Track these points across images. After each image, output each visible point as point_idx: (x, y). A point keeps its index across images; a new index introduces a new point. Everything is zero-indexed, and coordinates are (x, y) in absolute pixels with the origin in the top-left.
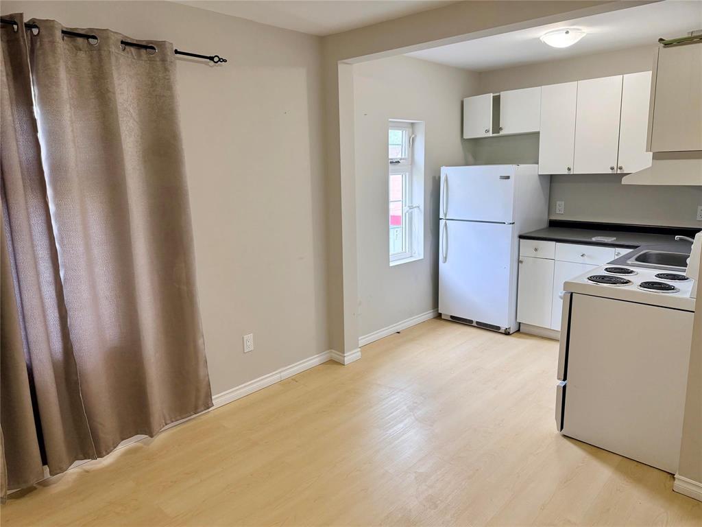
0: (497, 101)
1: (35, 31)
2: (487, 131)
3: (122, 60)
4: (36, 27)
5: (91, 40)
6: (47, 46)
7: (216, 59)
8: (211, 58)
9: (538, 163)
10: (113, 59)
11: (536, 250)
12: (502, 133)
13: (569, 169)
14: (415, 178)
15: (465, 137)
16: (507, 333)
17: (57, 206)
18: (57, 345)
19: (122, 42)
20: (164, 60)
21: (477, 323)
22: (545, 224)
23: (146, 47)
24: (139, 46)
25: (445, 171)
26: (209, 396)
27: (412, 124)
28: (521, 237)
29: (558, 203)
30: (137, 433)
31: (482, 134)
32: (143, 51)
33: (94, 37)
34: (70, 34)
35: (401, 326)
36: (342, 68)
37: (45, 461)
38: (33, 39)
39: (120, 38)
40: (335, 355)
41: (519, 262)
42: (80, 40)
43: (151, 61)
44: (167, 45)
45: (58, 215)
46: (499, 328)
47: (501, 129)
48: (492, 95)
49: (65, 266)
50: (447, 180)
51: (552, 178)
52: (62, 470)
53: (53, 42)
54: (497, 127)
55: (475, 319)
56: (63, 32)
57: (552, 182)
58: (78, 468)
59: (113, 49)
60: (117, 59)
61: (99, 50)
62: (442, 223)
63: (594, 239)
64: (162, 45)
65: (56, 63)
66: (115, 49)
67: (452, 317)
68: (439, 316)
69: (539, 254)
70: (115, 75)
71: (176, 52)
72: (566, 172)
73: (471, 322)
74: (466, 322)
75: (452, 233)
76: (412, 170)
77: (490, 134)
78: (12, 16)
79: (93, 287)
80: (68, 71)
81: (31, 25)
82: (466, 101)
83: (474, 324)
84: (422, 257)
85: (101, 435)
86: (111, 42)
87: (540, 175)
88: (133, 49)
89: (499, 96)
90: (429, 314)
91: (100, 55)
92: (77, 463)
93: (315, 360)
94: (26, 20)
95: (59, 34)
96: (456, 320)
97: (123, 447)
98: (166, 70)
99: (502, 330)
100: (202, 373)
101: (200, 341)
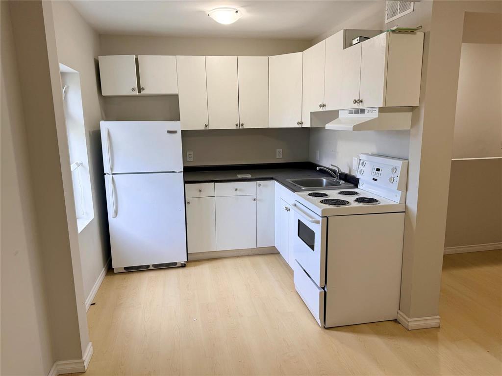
0: (137, 64)
2: (133, 89)
9: (179, 120)
11: (200, 191)
12: (144, 93)
13: (206, 126)
16: (183, 266)
21: (154, 266)
25: (105, 125)
28: (186, 182)
29: (188, 152)
31: (130, 92)
40: (63, 367)
41: (187, 203)
46: (175, 264)
47: (142, 89)
48: (134, 56)
54: (139, 87)
55: (151, 263)
57: (183, 136)
62: (108, 179)
67: (125, 268)
69: (203, 194)
72: (203, 128)
73: (148, 266)
74: (144, 269)
77: (137, 93)
83: (151, 268)
84: (93, 217)
89: (138, 58)
96: (131, 271)
99: (179, 264)
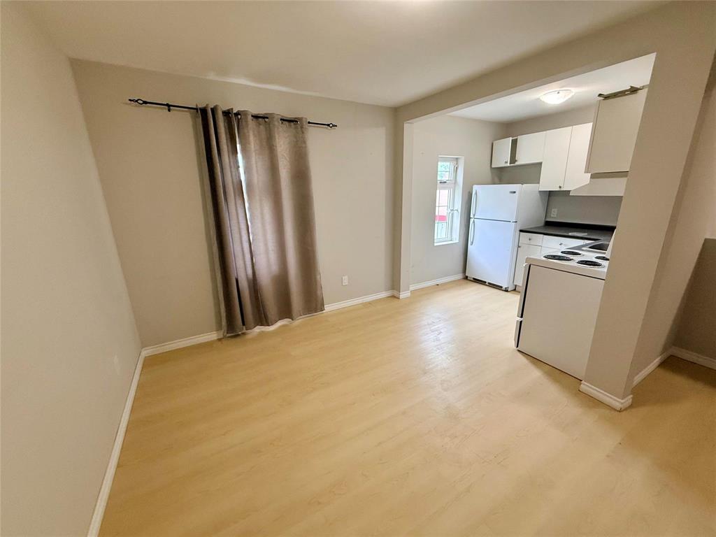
0: (514, 143)
1: (239, 117)
2: (506, 162)
3: (281, 129)
4: (240, 115)
5: (267, 120)
6: (244, 123)
7: (331, 125)
8: (328, 125)
9: (539, 183)
10: (276, 129)
11: (530, 239)
12: (517, 163)
13: (560, 187)
14: (456, 191)
15: (493, 166)
16: (506, 291)
17: (249, 204)
18: (250, 272)
19: (281, 119)
20: (302, 127)
21: (489, 283)
22: (542, 223)
23: (292, 121)
24: (290, 121)
25: (475, 188)
26: (323, 305)
27: (457, 158)
28: (521, 231)
29: (553, 210)
30: (286, 318)
31: (503, 165)
32: (292, 124)
33: (267, 118)
34: (256, 117)
35: (439, 281)
36: (406, 126)
37: (244, 324)
38: (238, 121)
39: (280, 117)
40: (395, 293)
41: (519, 247)
42: (260, 119)
43: (296, 128)
44: (304, 120)
45: (250, 208)
46: (502, 287)
47: (516, 161)
48: (511, 138)
49: (253, 233)
50: (476, 193)
51: (551, 194)
52: (251, 329)
53: (247, 122)
54: (513, 159)
55: (488, 281)
56: (252, 116)
57: (550, 195)
58: (258, 329)
59: (276, 123)
60: (278, 128)
61: (269, 124)
62: (472, 220)
63: (570, 234)
64: (301, 119)
65: (248, 132)
66: (277, 123)
67: (474, 279)
68: (466, 278)
69: (532, 242)
70: (277, 136)
71: (309, 123)
72: (558, 189)
73: (485, 282)
74: (483, 283)
75: (477, 226)
76: (455, 187)
77: (508, 165)
78: (229, 110)
79: (266, 245)
80: (255, 136)
81: (237, 114)
82: (495, 143)
83: (487, 284)
84: (457, 241)
85: (269, 316)
86: (275, 119)
87: (540, 192)
88: (286, 122)
89: (517, 139)
90: (460, 276)
91: (270, 127)
92: (258, 327)
93: (384, 295)
94: (235, 112)
95: (250, 118)
96: (476, 281)
97: (280, 323)
98: (303, 133)
99: (504, 288)
100: (319, 292)
101: (318, 277)
